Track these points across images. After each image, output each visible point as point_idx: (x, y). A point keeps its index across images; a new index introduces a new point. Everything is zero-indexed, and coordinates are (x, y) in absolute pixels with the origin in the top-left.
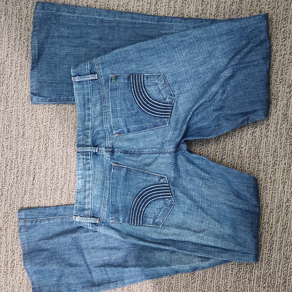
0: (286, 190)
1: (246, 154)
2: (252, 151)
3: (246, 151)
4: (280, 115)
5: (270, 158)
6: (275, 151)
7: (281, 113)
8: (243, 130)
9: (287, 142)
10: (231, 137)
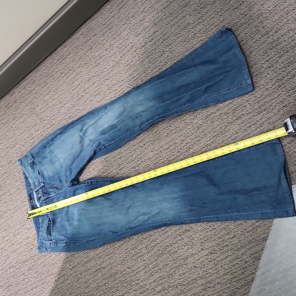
0: (152, 285)
2: (159, 252)
3: (157, 249)
4: (185, 255)
5: (161, 264)
6: (166, 265)
7: (187, 254)
8: (166, 240)
9: (175, 268)
10: (158, 235)
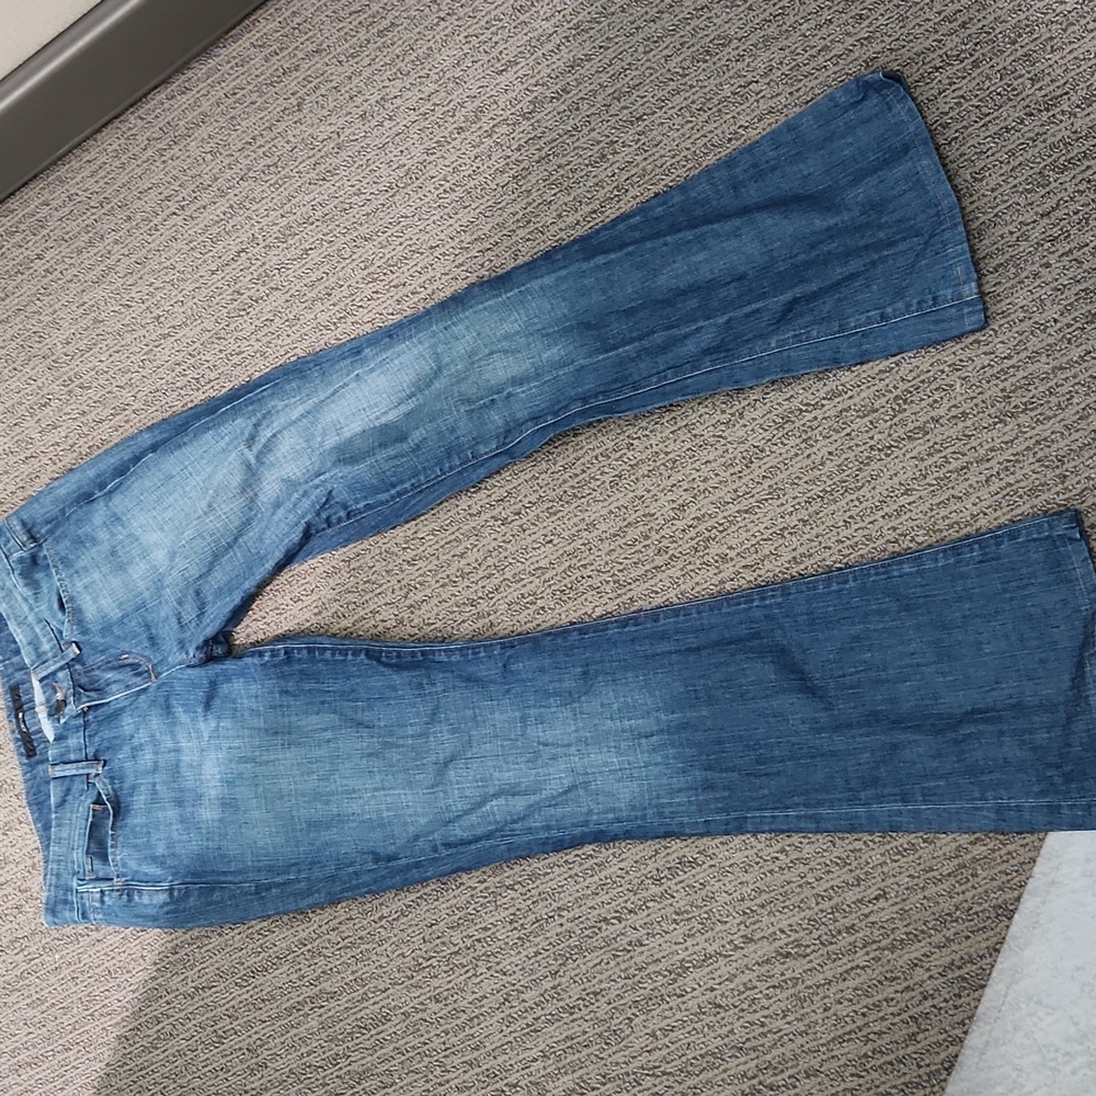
0: (532, 1069)
1: (554, 932)
2: (567, 943)
3: (559, 930)
4: (676, 958)
5: (575, 991)
6: (596, 994)
7: (683, 955)
8: (597, 894)
9: (630, 1007)
10: (566, 875)
